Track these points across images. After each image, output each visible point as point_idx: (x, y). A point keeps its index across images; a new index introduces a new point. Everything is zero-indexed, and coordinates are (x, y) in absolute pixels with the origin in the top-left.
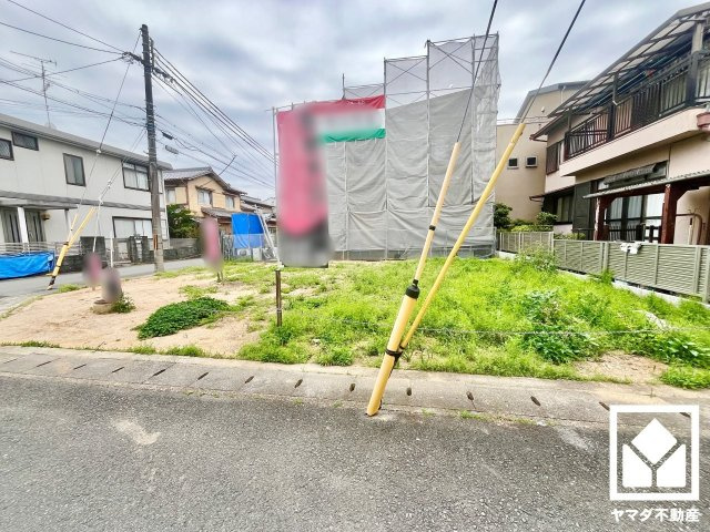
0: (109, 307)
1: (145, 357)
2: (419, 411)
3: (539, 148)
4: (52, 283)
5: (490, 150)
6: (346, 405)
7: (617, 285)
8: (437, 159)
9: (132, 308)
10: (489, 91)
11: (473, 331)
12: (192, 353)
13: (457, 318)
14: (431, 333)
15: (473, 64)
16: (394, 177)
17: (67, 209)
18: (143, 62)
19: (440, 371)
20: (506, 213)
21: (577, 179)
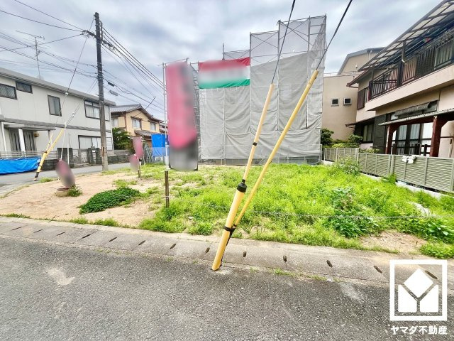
0: (66, 192)
1: (80, 226)
2: (248, 268)
3: (353, 92)
4: (37, 177)
5: (319, 93)
6: (201, 262)
7: (399, 184)
8: (284, 99)
9: (80, 194)
10: (320, 54)
11: (294, 214)
12: (110, 224)
13: (284, 205)
14: (266, 215)
15: (309, 36)
16: (256, 111)
17: (49, 131)
18: (95, 37)
19: (269, 240)
20: (330, 135)
21: (377, 113)
